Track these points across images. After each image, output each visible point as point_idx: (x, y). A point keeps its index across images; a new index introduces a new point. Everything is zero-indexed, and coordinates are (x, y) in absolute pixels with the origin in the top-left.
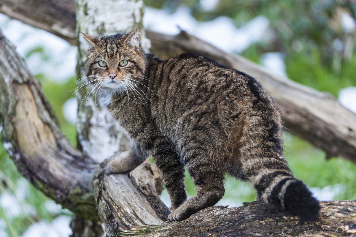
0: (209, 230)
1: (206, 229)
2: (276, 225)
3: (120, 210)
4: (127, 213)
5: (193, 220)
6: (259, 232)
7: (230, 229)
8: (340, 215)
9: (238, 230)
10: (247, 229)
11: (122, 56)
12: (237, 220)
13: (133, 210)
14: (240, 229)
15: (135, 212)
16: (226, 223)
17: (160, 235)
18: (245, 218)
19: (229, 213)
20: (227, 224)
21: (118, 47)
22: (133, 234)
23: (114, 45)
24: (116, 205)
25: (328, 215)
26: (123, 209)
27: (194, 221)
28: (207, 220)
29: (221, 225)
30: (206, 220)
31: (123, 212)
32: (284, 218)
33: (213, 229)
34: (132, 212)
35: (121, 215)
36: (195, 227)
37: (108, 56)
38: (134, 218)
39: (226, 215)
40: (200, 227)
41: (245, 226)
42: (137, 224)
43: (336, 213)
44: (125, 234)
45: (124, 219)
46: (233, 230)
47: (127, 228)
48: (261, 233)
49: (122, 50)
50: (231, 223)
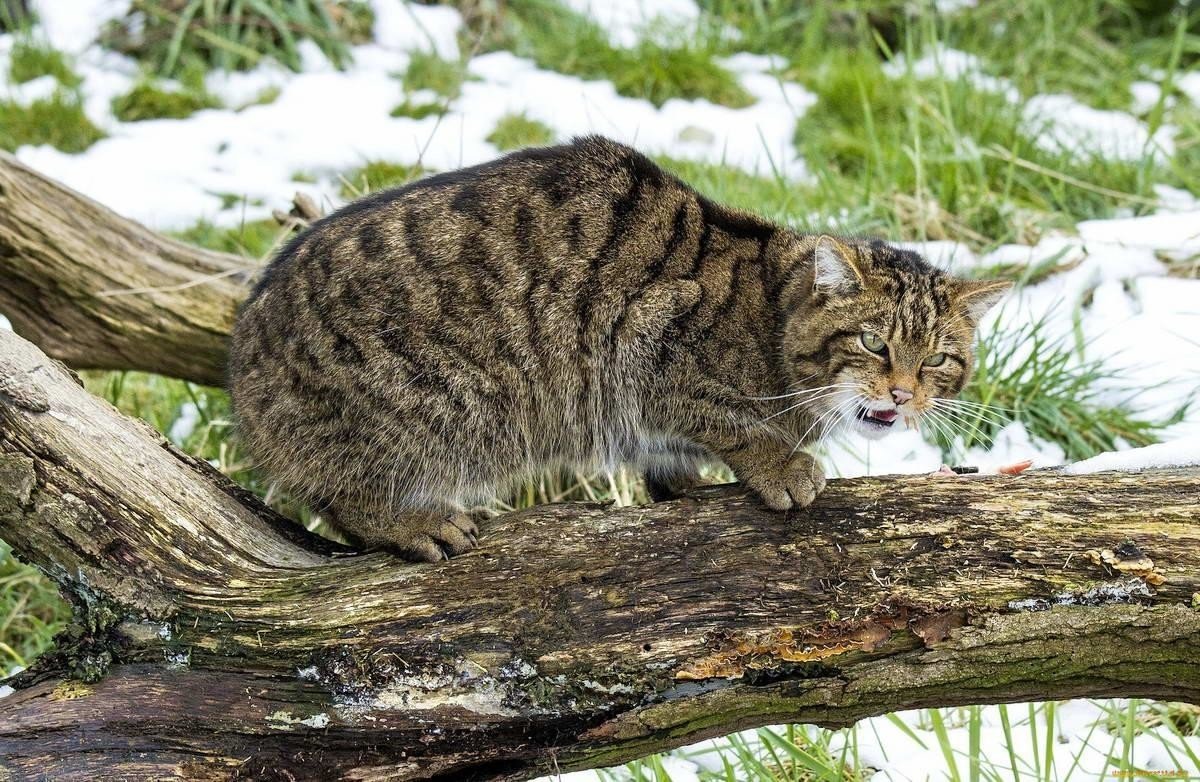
0: (584, 580)
1: (576, 575)
2: (845, 556)
3: (154, 524)
4: (184, 531)
5: (513, 550)
6: (789, 581)
7: (669, 573)
8: (1058, 517)
9: (705, 574)
10: (738, 572)
11: (942, 338)
12: (686, 544)
13: (203, 523)
14: (708, 573)
15: (212, 526)
16: (652, 556)
17: (382, 601)
18: (714, 538)
19: (647, 525)
20: (655, 559)
21: (939, 313)
22: (256, 601)
23: (928, 301)
24: (130, 509)
25: (1019, 519)
26: (164, 520)
27: (517, 552)
28: (569, 549)
29: (631, 563)
30: (567, 547)
31: (169, 530)
32: (862, 535)
33: (605, 575)
34: (202, 529)
35: (160, 540)
36: (525, 571)
37: (905, 332)
38: (217, 548)
39: (635, 530)
40: (546, 570)
41: (725, 561)
42: (236, 567)
43: (1046, 513)
44: (218, 602)
45: (178, 553)
46: (683, 576)
47: (207, 580)
48: (796, 583)
49: (948, 324)
50: (666, 554)
